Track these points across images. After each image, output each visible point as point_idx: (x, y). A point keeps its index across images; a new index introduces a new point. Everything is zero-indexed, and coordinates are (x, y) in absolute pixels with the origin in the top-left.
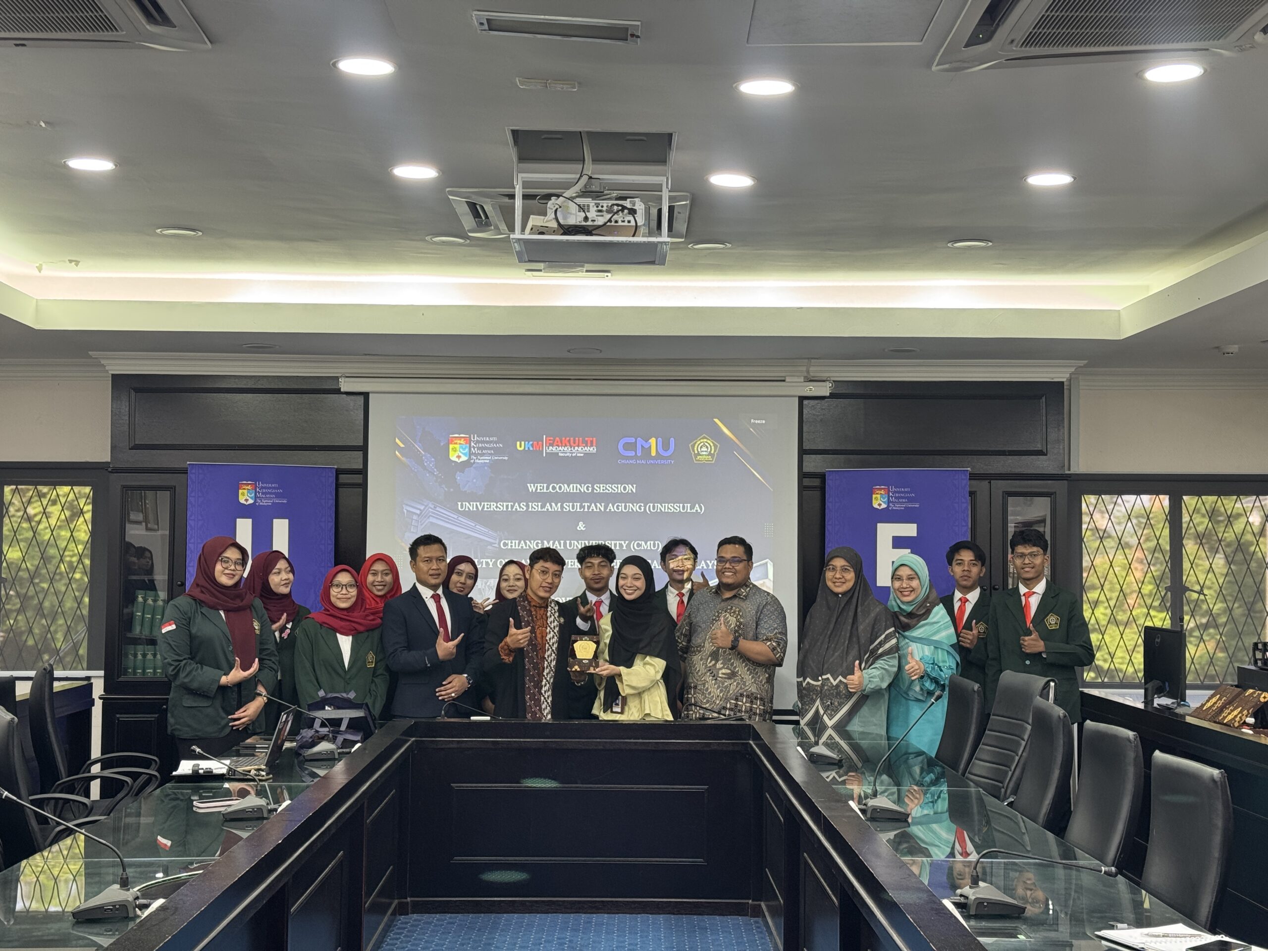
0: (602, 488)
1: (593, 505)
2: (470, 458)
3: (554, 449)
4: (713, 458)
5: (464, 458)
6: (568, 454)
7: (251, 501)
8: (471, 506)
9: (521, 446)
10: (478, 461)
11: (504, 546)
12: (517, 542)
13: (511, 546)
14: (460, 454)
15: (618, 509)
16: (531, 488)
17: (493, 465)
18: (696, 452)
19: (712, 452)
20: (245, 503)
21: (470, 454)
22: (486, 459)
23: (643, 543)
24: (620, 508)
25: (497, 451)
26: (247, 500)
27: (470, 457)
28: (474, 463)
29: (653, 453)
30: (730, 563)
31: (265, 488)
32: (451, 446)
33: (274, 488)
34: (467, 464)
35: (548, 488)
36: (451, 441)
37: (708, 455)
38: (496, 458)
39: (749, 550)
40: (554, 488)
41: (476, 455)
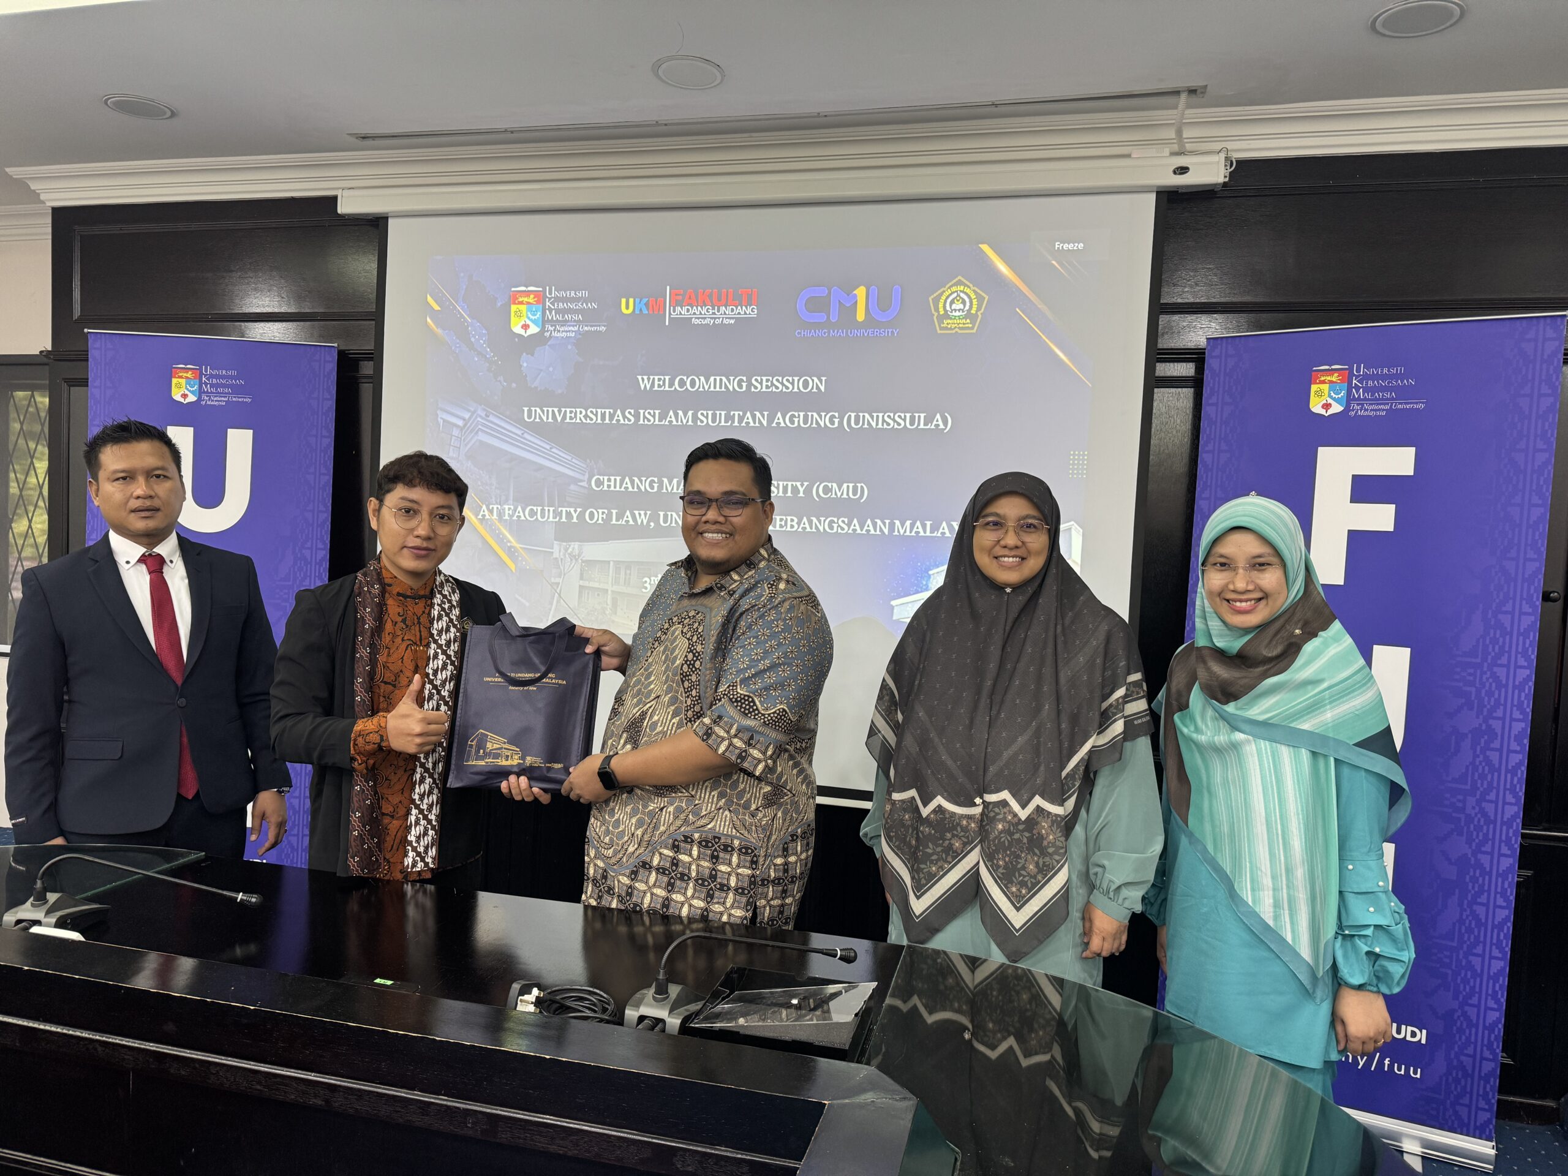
0: (764, 383)
1: (748, 414)
2: (543, 330)
3: (682, 311)
4: (973, 322)
5: (534, 329)
6: (706, 321)
7: (192, 398)
8: (544, 415)
9: (627, 307)
10: (555, 334)
11: (598, 487)
12: (618, 478)
13: (609, 486)
14: (528, 322)
15: (792, 422)
16: (644, 383)
17: (582, 340)
18: (942, 312)
19: (973, 311)
20: (182, 400)
21: (544, 321)
22: (568, 332)
23: (835, 485)
24: (796, 420)
25: (589, 317)
26: (185, 396)
27: (543, 327)
28: (550, 336)
29: (861, 316)
30: (719, 508)
31: (217, 377)
32: (514, 308)
33: (231, 377)
34: (539, 339)
35: (671, 384)
36: (514, 299)
37: (965, 317)
38: (586, 328)
39: (762, 473)
40: (682, 383)
41: (553, 323)
